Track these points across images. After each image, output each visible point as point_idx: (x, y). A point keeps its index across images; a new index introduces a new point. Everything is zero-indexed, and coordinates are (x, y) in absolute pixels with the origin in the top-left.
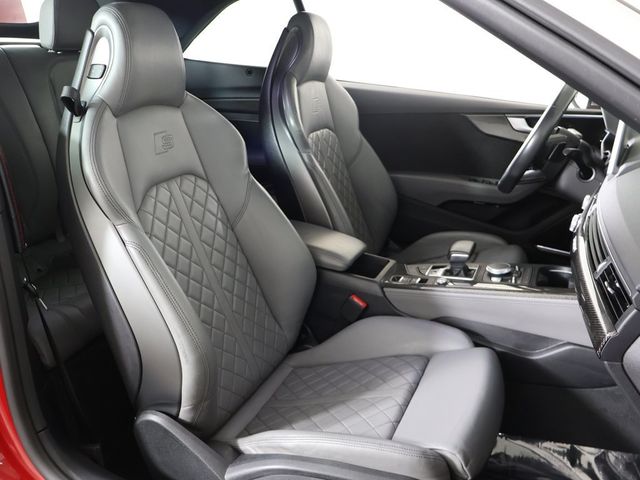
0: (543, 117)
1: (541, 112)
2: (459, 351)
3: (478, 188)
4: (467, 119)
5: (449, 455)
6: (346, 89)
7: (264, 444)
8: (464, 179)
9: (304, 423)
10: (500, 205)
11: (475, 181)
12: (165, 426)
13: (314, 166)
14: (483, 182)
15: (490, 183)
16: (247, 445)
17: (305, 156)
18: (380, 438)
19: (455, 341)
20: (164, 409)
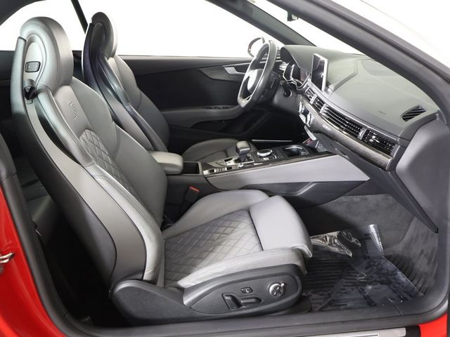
0: (251, 64)
1: (250, 61)
2: (264, 201)
3: (214, 112)
4: (200, 71)
5: (301, 248)
6: (124, 60)
7: (203, 276)
8: (204, 108)
9: (205, 262)
10: (225, 120)
11: (210, 108)
12: (140, 287)
13: (135, 113)
14: (215, 108)
15: (219, 108)
16: (185, 283)
17: (127, 107)
18: (256, 252)
19: (259, 196)
20: (133, 277)
